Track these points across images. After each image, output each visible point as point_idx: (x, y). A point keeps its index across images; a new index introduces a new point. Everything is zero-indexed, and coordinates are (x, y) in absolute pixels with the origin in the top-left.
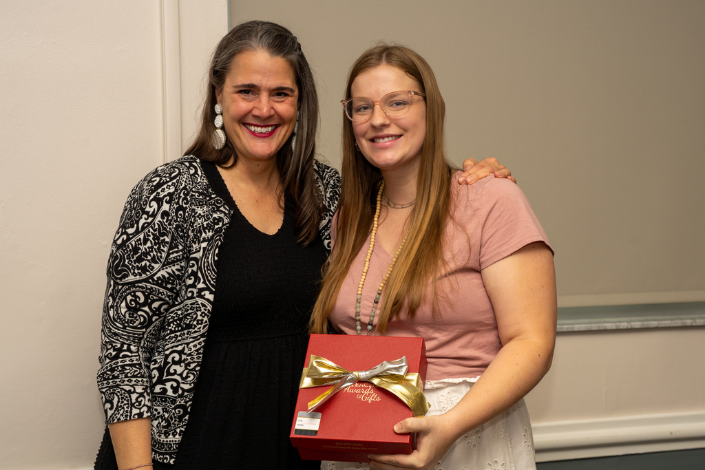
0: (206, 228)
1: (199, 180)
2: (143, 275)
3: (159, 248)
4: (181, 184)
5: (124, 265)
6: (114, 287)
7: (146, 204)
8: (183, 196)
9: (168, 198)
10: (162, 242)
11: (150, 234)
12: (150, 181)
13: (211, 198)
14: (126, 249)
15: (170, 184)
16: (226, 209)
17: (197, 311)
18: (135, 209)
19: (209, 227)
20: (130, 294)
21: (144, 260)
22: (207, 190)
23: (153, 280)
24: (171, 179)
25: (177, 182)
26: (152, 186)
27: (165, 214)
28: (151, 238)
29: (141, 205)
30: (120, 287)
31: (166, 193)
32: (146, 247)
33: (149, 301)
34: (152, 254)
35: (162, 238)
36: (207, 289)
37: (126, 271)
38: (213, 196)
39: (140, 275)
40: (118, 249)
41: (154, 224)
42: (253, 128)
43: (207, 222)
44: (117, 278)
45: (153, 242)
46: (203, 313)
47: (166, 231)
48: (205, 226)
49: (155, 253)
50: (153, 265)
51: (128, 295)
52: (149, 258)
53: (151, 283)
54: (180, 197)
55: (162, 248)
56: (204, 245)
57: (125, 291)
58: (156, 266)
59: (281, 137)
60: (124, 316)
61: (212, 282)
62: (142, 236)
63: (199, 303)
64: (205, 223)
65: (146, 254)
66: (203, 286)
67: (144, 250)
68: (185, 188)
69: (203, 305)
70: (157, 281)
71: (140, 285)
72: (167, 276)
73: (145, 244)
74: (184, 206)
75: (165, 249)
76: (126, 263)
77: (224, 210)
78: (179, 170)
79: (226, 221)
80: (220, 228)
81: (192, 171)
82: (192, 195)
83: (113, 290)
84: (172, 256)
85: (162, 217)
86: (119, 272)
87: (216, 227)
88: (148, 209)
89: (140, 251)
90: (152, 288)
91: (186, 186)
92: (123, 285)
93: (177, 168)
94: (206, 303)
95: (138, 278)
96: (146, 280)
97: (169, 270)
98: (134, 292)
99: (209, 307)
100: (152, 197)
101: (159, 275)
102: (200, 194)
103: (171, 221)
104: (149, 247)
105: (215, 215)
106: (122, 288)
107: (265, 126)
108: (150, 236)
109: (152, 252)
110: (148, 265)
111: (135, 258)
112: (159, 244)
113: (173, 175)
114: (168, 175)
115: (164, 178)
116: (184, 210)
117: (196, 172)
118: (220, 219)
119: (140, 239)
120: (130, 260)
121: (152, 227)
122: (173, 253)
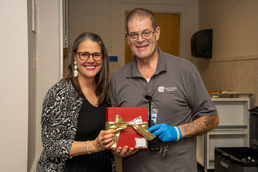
0: (75, 106)
1: (72, 88)
2: (59, 123)
3: (63, 112)
4: (67, 90)
5: (51, 120)
6: (47, 128)
7: (56, 98)
8: (68, 94)
9: (63, 95)
10: (64, 111)
11: (59, 108)
12: (55, 89)
13: (76, 95)
14: (51, 114)
15: (63, 90)
16: (81, 99)
17: (71, 135)
18: (52, 100)
19: (76, 105)
20: (54, 130)
21: (58, 117)
22: (75, 92)
23: (62, 124)
24: (63, 88)
25: (66, 89)
26: (57, 91)
27: (63, 100)
28: (60, 109)
29: (54, 98)
30: (50, 128)
31: (62, 93)
32: (58, 113)
33: (61, 131)
34: (61, 115)
35: (63, 109)
36: (74, 127)
37: (52, 122)
38: (77, 94)
39: (58, 123)
40: (47, 115)
41: (60, 104)
42: (88, 67)
43: (75, 104)
44: (48, 125)
45: (61, 111)
46: (73, 135)
47: (64, 106)
48: (74, 105)
49: (62, 115)
50: (62, 119)
51: (53, 130)
52: (60, 116)
53: (61, 125)
54: (67, 94)
55: (64, 112)
56: (74, 112)
57: (52, 129)
58: (63, 119)
59: (97, 70)
60: (53, 136)
61: (76, 125)
62: (56, 109)
63: (72, 132)
64: (74, 104)
65: (59, 115)
66: (73, 126)
67: (58, 114)
68: (68, 91)
69: (73, 133)
70: (64, 124)
71: (58, 126)
72: (66, 121)
73: (58, 112)
74: (69, 97)
75: (65, 113)
76: (52, 119)
77: (80, 99)
78: (65, 85)
79: (81, 103)
80: (79, 106)
81: (69, 85)
82: (71, 94)
83: (47, 129)
84: (67, 115)
85: (63, 102)
86: (49, 123)
87: (78, 105)
88: (57, 99)
89: (56, 114)
90: (62, 127)
91: (69, 91)
92: (51, 127)
93: (64, 84)
94: (74, 132)
95: (57, 124)
96: (60, 124)
97: (67, 120)
98: (56, 129)
99: (75, 133)
100: (57, 95)
101: (64, 122)
102: (73, 93)
103: (65, 103)
104: (59, 113)
105: (78, 101)
106: (51, 128)
107: (92, 66)
108: (59, 109)
109: (61, 114)
110: (60, 119)
111: (55, 117)
112: (63, 111)
113: (64, 87)
114: (62, 87)
115: (60, 88)
116: (69, 99)
117: (70, 85)
118: (79, 103)
119: (56, 110)
120: (53, 118)
121: (59, 106)
122: (68, 114)
